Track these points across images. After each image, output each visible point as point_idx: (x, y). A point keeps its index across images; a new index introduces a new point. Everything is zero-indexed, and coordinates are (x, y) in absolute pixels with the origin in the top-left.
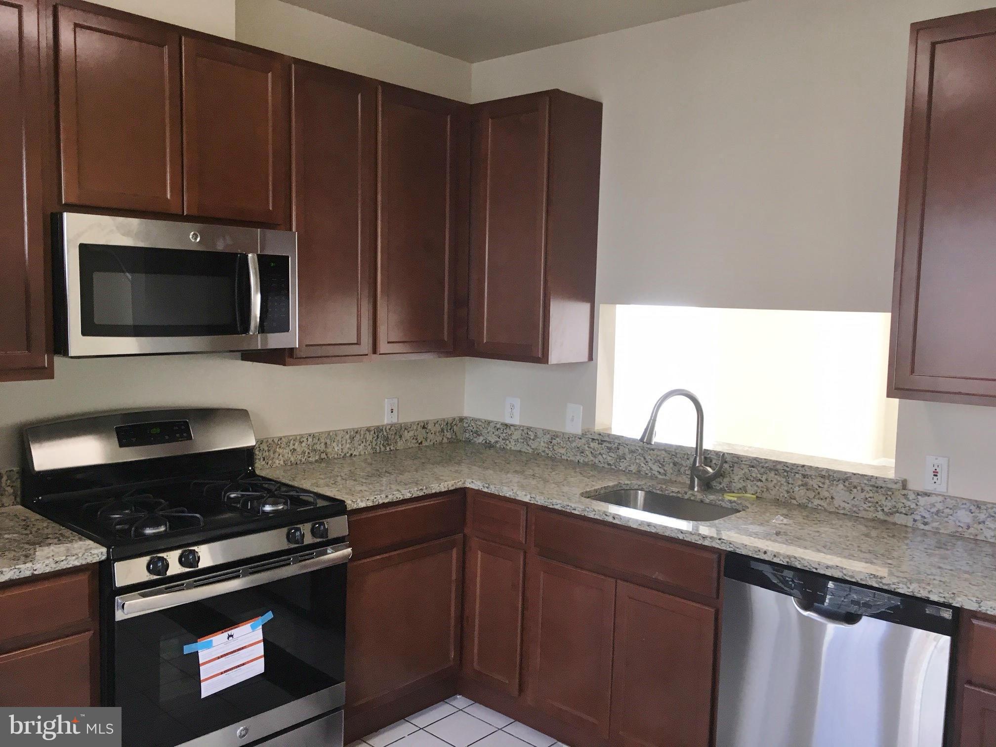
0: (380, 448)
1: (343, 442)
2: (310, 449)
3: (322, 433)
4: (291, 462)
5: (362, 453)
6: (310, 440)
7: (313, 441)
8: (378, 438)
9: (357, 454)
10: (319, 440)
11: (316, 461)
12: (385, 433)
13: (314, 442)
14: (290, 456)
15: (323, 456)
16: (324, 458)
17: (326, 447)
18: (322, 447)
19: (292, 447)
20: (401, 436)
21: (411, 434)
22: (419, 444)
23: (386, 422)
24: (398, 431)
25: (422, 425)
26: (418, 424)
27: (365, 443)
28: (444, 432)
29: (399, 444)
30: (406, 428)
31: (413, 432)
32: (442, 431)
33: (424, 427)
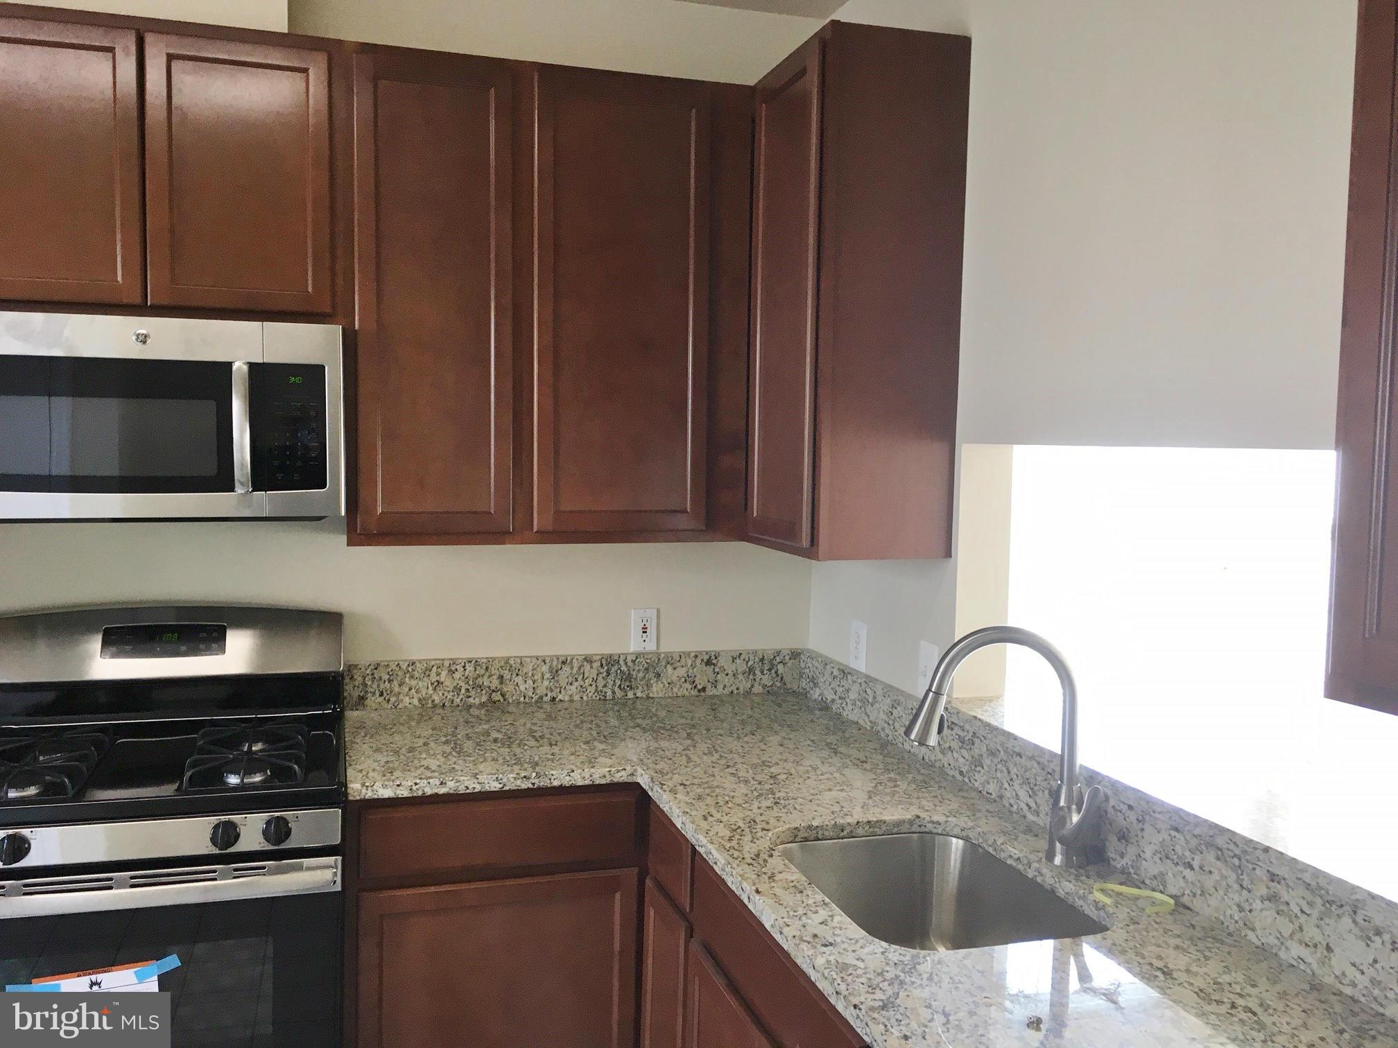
0: (614, 692)
1: (536, 677)
2: (471, 683)
3: (494, 659)
4: (433, 701)
5: (577, 698)
6: (470, 668)
7: (475, 670)
8: (608, 674)
9: (567, 698)
10: (487, 668)
11: (482, 705)
12: (624, 668)
13: (477, 672)
14: (431, 691)
15: (496, 696)
16: (499, 701)
17: (501, 683)
18: (494, 681)
19: (434, 678)
20: (658, 675)
21: (682, 672)
22: (699, 691)
23: (632, 650)
24: (654, 665)
25: (706, 658)
26: (696, 656)
27: (580, 682)
28: (754, 674)
29: (654, 688)
30: (671, 661)
31: (685, 669)
32: (751, 670)
33: (709, 663)
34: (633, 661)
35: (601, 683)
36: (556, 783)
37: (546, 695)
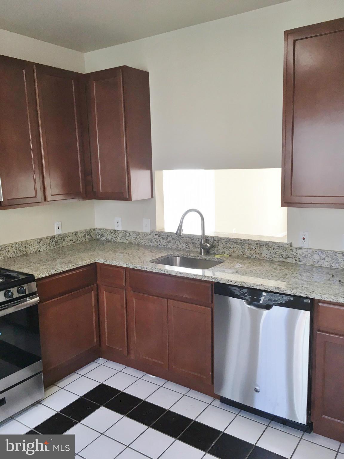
0: (54, 246)
1: (34, 245)
2: (17, 250)
3: (23, 241)
4: (8, 257)
5: (45, 249)
6: (17, 245)
8: (52, 241)
9: (43, 250)
10: (21, 245)
11: (21, 256)
12: (56, 239)
15: (24, 253)
17: (25, 248)
18: (23, 248)
19: (7, 250)
20: (64, 240)
21: (69, 238)
22: (74, 243)
23: (56, 234)
24: (63, 237)
25: (75, 233)
26: (72, 233)
27: (46, 245)
28: (86, 236)
29: (64, 244)
30: (66, 235)
31: (70, 237)
32: (85, 235)
33: (75, 235)
34: (58, 237)
35: (51, 244)
36: (80, 266)
37: (37, 250)
